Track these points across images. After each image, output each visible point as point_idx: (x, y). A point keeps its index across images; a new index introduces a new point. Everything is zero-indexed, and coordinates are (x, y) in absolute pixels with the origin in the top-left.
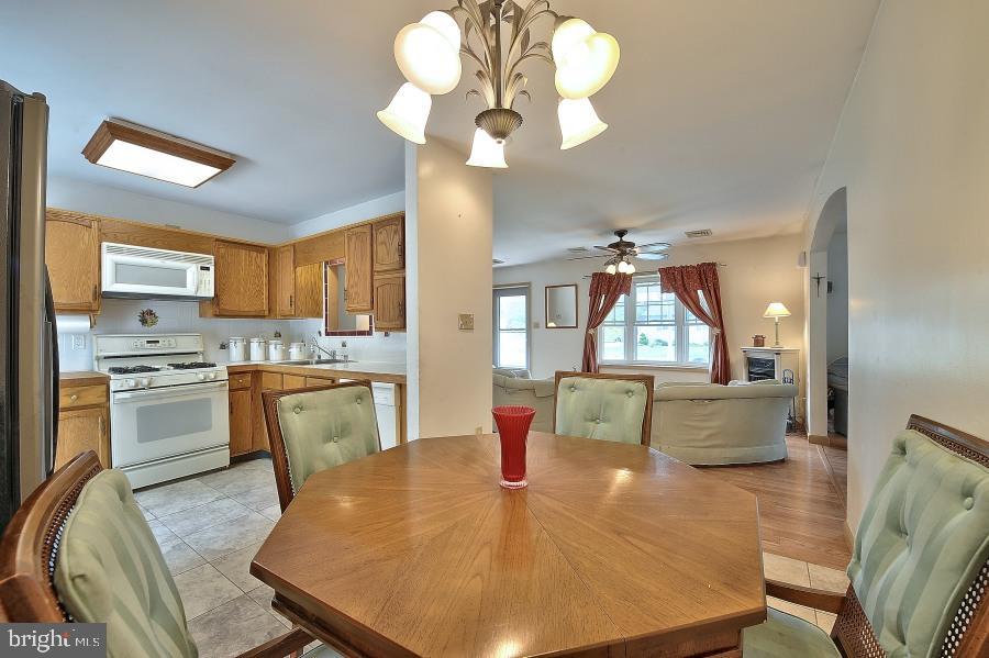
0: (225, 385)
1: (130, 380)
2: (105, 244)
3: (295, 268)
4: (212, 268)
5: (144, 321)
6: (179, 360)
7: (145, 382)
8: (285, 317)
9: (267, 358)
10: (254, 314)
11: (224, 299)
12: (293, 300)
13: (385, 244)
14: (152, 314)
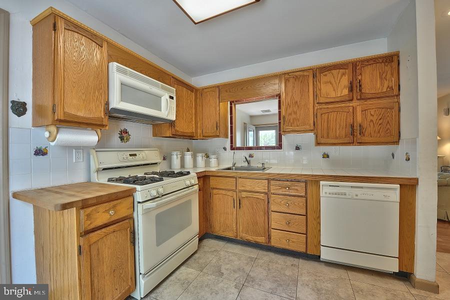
2: (115, 64)
3: (220, 103)
4: (175, 98)
5: (122, 139)
8: (205, 137)
9: (194, 166)
12: (218, 125)
13: (331, 83)
14: (126, 133)
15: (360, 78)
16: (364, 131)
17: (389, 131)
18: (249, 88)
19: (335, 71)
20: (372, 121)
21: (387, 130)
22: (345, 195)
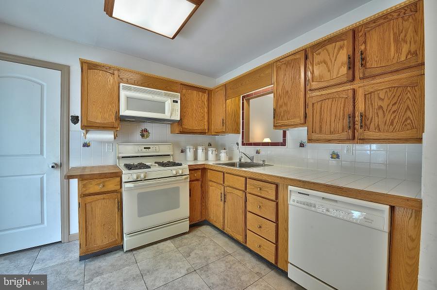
0: (187, 178)
1: (133, 174)
2: (121, 85)
3: (226, 100)
4: (179, 101)
5: (143, 136)
6: (160, 160)
7: (142, 176)
8: (217, 134)
9: (207, 159)
10: (201, 131)
11: (185, 121)
12: (224, 122)
13: (325, 62)
14: (147, 131)
15: (363, 47)
16: (368, 123)
17: (409, 121)
18: (247, 82)
19: (330, 46)
20: (381, 107)
21: (406, 120)
22: (315, 207)
